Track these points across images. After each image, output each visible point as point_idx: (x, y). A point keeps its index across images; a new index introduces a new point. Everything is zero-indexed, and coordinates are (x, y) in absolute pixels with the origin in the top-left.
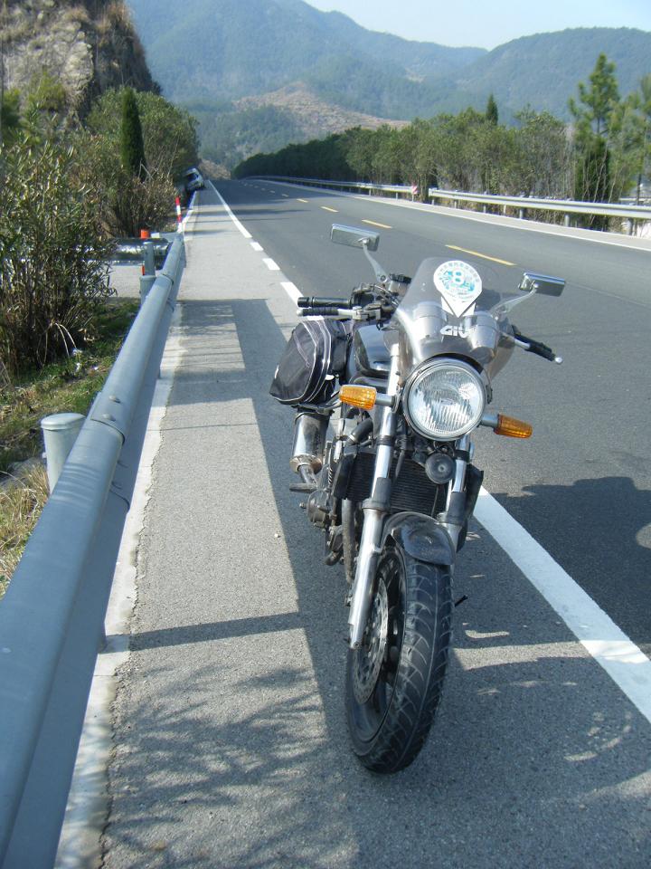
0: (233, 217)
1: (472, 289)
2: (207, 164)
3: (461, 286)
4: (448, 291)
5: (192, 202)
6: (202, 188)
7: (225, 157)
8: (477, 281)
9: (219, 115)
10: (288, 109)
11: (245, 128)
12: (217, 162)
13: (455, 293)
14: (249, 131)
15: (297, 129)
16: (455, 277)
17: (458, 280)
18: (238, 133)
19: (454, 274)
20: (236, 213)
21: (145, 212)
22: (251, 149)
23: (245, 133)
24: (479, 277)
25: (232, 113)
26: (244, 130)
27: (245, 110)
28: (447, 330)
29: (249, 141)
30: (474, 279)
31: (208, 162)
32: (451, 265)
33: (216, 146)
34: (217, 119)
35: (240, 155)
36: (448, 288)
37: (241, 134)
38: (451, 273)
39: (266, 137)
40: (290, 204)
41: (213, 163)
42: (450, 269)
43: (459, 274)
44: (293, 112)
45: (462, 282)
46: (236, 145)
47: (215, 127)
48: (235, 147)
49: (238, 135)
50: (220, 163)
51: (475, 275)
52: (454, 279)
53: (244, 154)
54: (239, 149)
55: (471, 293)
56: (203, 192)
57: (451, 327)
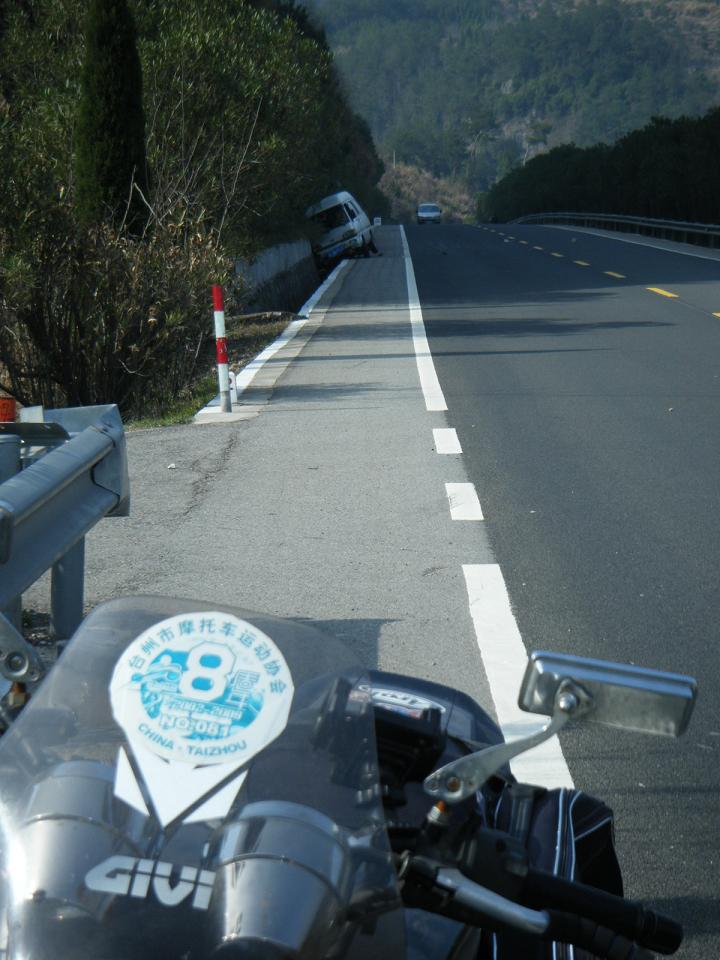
0: (421, 344)
1: (247, 718)
2: (404, 176)
3: (208, 707)
4: (154, 725)
5: (316, 296)
6: (367, 250)
7: (466, 156)
8: (276, 687)
9: (454, 31)
10: (667, 11)
11: (530, 69)
12: (439, 170)
13: (176, 735)
14: (542, 78)
15: (691, 71)
16: (196, 670)
17: (201, 684)
18: (510, 83)
19: (193, 662)
20: (433, 330)
21: (121, 330)
22: (547, 130)
23: (531, 83)
24: (285, 675)
25: (492, 26)
26: (525, 75)
27: (534, 16)
28: (113, 875)
29: (541, 108)
30: (266, 680)
31: (409, 170)
32: (187, 628)
33: (440, 121)
34: (443, 44)
35: (514, 147)
36: (153, 714)
37: (516, 86)
38: (180, 658)
39: (595, 95)
40: (620, 302)
41: (427, 175)
42: (179, 643)
43: (211, 661)
44: (680, 20)
45: (216, 692)
46: (500, 119)
47: (440, 64)
48: (494, 126)
49: (507, 88)
50: (447, 172)
51: (273, 669)
52: (186, 679)
53: (525, 145)
54: (508, 131)
55: (241, 734)
56: (367, 262)
57: (128, 863)
